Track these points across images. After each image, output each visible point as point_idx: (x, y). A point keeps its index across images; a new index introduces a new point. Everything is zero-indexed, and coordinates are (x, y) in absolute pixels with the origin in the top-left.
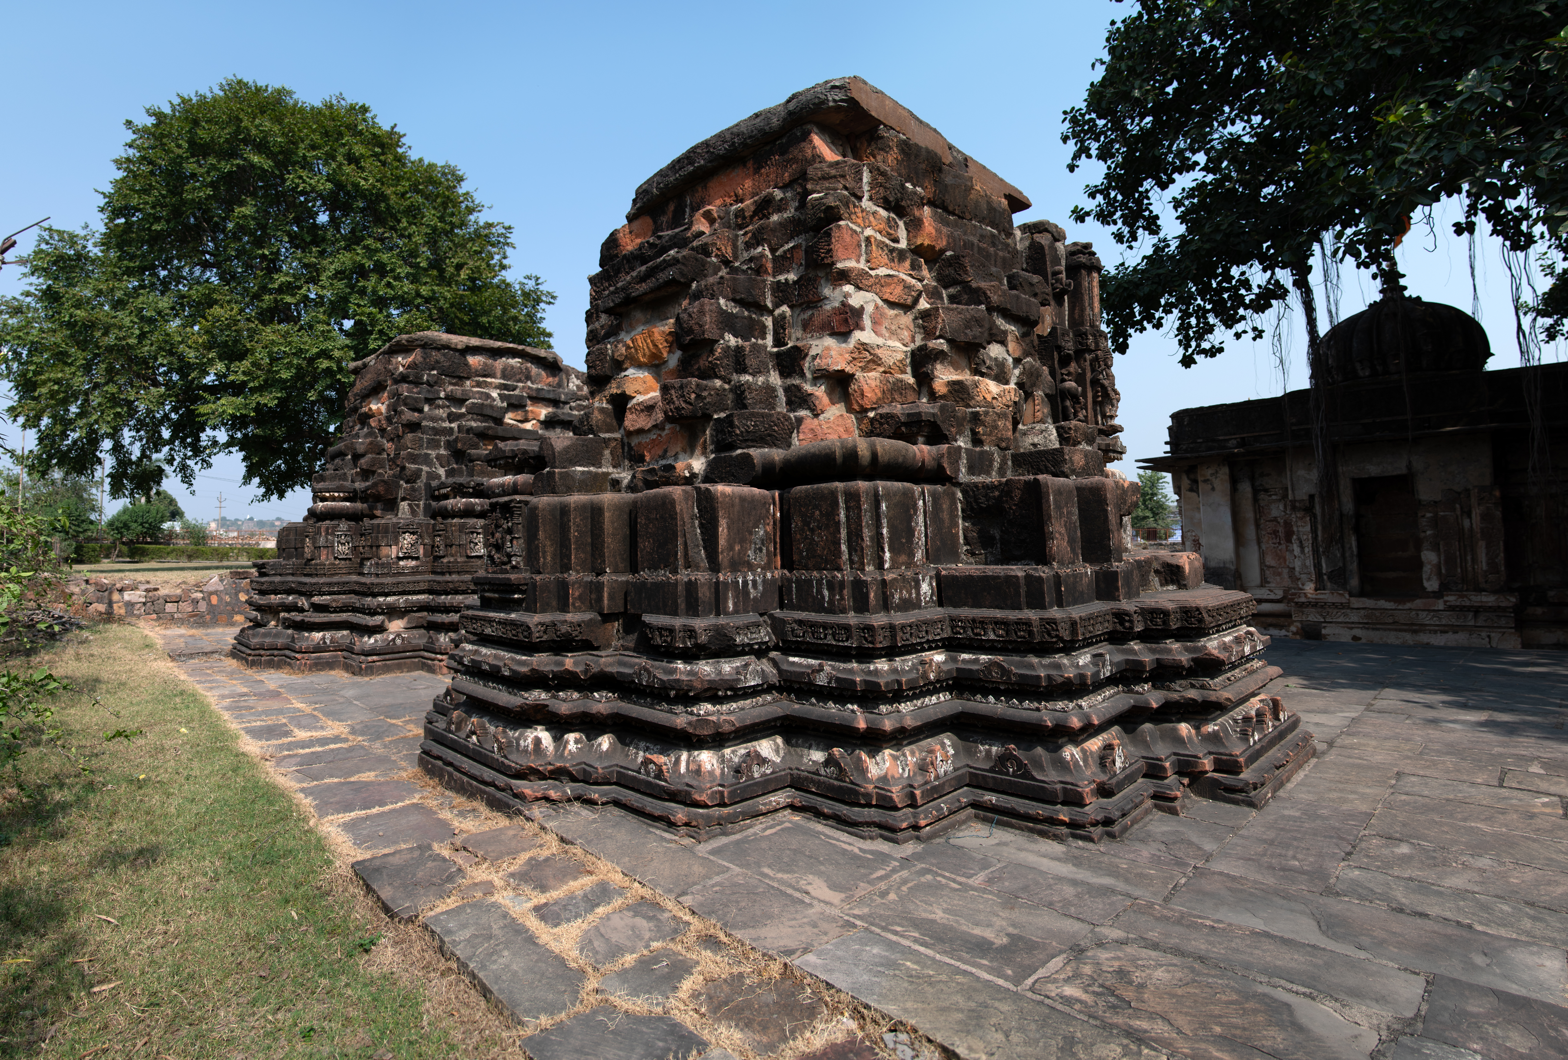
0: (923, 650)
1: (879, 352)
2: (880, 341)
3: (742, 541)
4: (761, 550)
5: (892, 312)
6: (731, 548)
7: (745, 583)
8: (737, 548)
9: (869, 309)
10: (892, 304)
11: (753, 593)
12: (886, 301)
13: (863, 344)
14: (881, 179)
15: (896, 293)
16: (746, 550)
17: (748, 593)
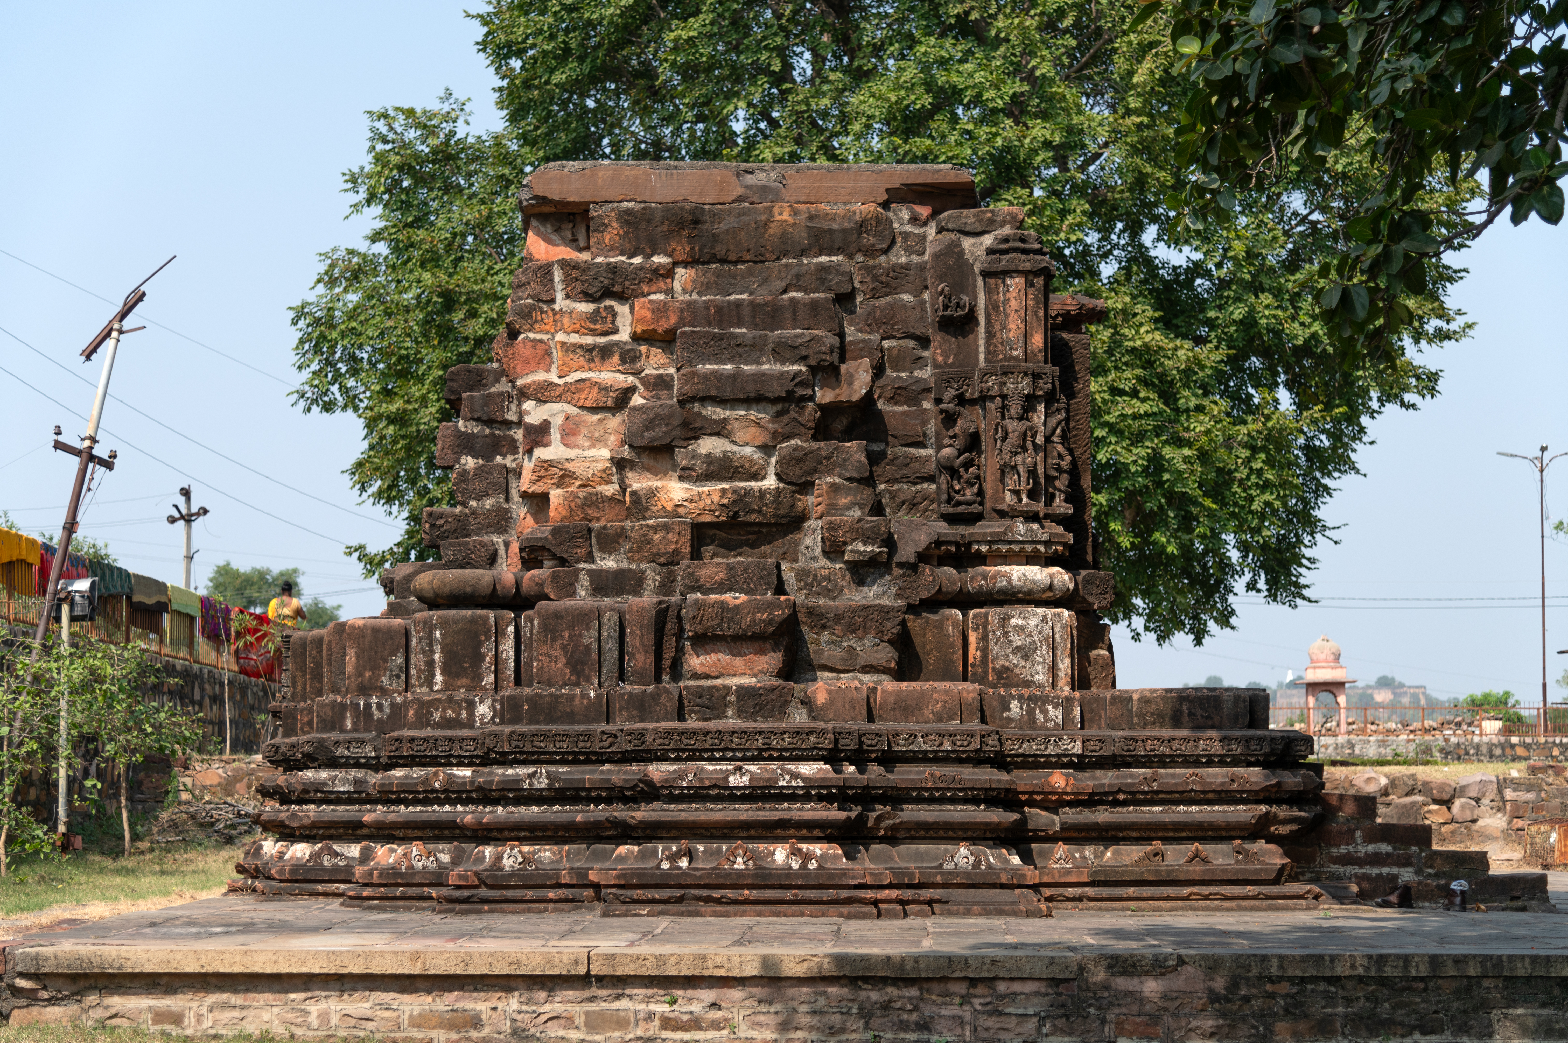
0: (451, 765)
1: (567, 465)
2: (572, 453)
3: (374, 668)
4: (398, 677)
5: (595, 418)
6: (360, 674)
7: (368, 706)
8: (367, 674)
9: (557, 422)
10: (594, 410)
11: (377, 715)
12: (582, 408)
13: (545, 461)
14: (575, 273)
15: (592, 397)
16: (379, 676)
17: (371, 715)
